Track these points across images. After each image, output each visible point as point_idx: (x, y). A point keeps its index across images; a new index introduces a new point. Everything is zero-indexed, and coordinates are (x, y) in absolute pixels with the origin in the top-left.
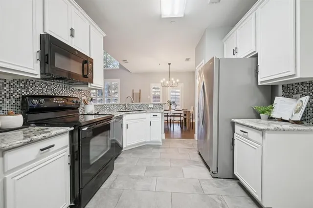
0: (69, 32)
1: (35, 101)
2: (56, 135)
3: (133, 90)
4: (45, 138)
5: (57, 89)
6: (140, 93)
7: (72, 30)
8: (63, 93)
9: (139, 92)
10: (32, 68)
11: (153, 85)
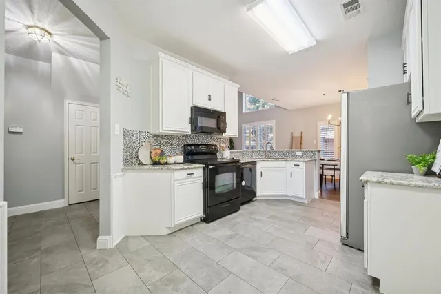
0: (207, 98)
1: (189, 148)
2: (195, 168)
3: (292, 133)
4: (189, 169)
5: (203, 139)
6: (302, 137)
7: (210, 96)
8: (206, 142)
9: (300, 135)
10: (187, 128)
11: (322, 125)
